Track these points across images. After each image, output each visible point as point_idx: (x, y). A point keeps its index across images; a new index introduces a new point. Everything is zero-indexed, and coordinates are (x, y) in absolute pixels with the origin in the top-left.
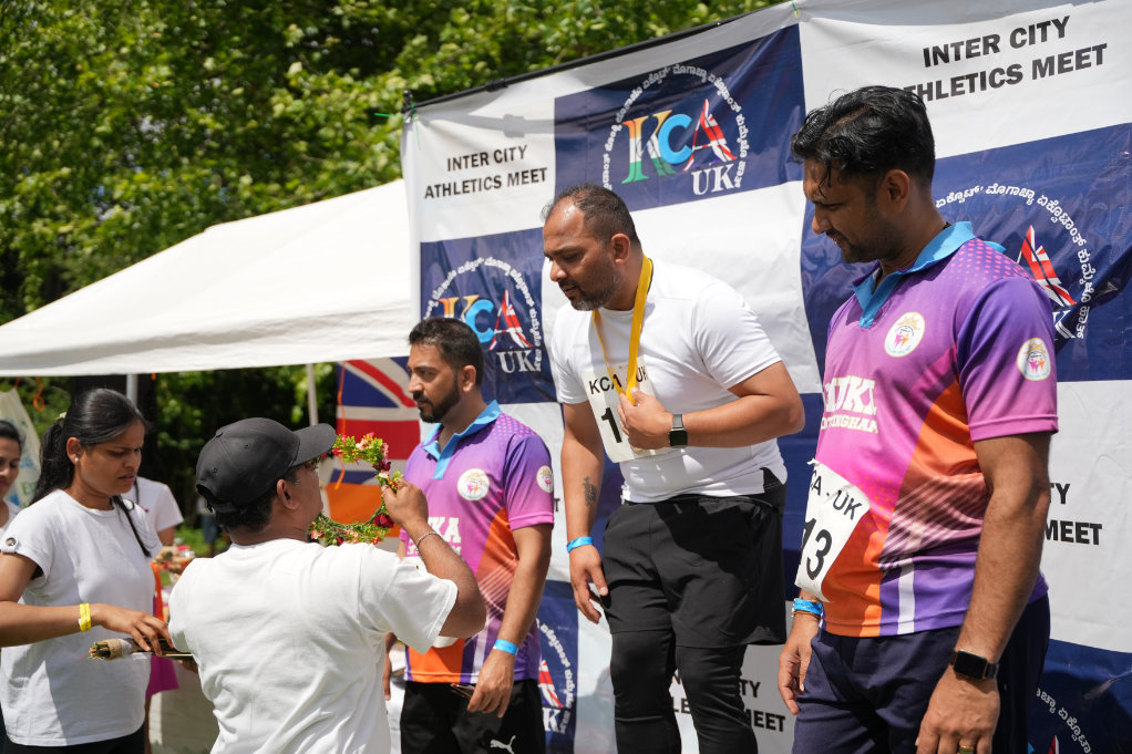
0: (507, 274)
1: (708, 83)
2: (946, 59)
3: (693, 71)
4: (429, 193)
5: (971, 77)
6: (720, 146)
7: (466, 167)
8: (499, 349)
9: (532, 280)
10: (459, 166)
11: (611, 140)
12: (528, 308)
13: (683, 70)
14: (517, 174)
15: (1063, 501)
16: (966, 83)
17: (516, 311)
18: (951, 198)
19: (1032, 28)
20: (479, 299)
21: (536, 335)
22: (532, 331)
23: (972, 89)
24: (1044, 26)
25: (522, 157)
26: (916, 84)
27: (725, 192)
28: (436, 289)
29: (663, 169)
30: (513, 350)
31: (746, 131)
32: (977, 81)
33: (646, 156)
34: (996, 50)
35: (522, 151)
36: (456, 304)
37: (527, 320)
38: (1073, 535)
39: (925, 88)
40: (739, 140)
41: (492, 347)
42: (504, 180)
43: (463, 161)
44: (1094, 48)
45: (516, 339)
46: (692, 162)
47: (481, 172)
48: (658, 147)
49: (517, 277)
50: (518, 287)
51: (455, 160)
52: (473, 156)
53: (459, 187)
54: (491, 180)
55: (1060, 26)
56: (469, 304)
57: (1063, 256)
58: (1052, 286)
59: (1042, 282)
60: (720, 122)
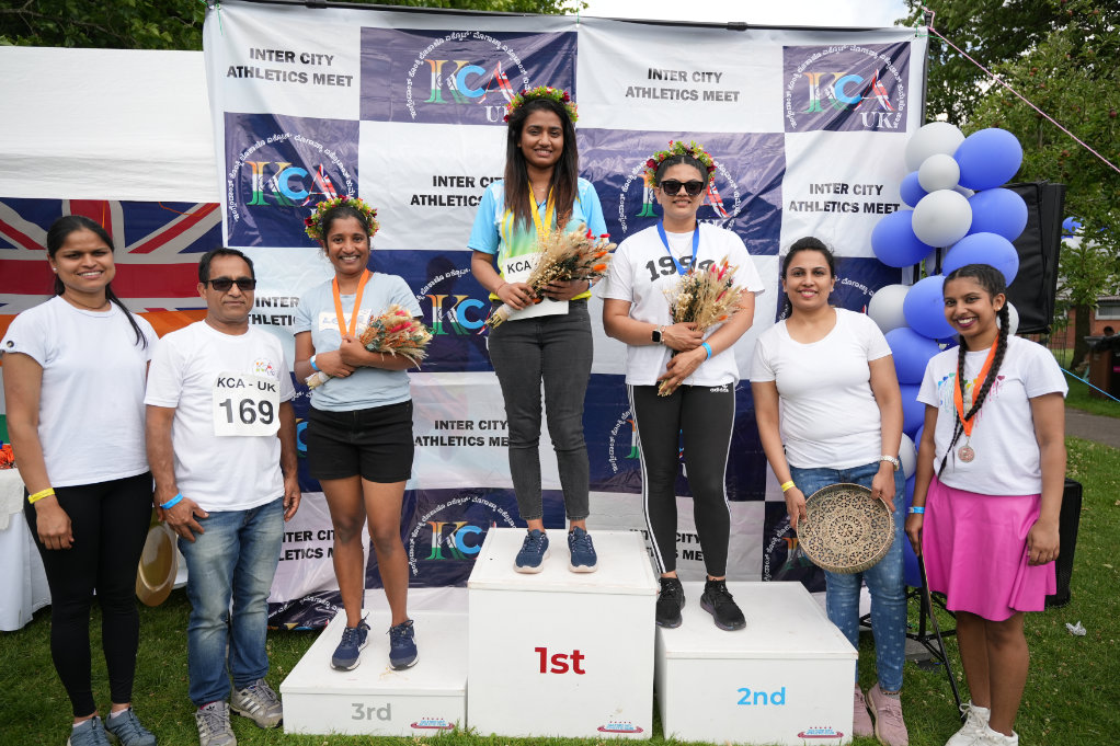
0: (320, 151)
1: (501, 50)
2: (660, 77)
3: (489, 39)
4: (232, 72)
5: (672, 91)
6: (508, 93)
7: (271, 58)
8: (311, 205)
10: (264, 58)
11: (414, 70)
12: (344, 179)
13: (482, 37)
14: (323, 76)
16: (669, 93)
17: (331, 180)
19: (703, 73)
20: (294, 165)
23: (671, 98)
24: (709, 74)
25: (329, 64)
26: (642, 87)
29: (460, 99)
32: (675, 93)
33: (445, 87)
34: (685, 80)
35: (329, 60)
36: (266, 166)
37: (343, 187)
39: (647, 90)
41: (304, 204)
42: (310, 78)
43: (267, 55)
44: (734, 93)
46: (485, 99)
47: (287, 67)
48: (455, 83)
49: (332, 155)
50: (334, 163)
51: (258, 51)
52: (277, 52)
53: (262, 73)
54: (295, 74)
55: (718, 77)
56: (281, 169)
57: (725, 192)
58: (718, 207)
59: (714, 205)
60: (510, 78)
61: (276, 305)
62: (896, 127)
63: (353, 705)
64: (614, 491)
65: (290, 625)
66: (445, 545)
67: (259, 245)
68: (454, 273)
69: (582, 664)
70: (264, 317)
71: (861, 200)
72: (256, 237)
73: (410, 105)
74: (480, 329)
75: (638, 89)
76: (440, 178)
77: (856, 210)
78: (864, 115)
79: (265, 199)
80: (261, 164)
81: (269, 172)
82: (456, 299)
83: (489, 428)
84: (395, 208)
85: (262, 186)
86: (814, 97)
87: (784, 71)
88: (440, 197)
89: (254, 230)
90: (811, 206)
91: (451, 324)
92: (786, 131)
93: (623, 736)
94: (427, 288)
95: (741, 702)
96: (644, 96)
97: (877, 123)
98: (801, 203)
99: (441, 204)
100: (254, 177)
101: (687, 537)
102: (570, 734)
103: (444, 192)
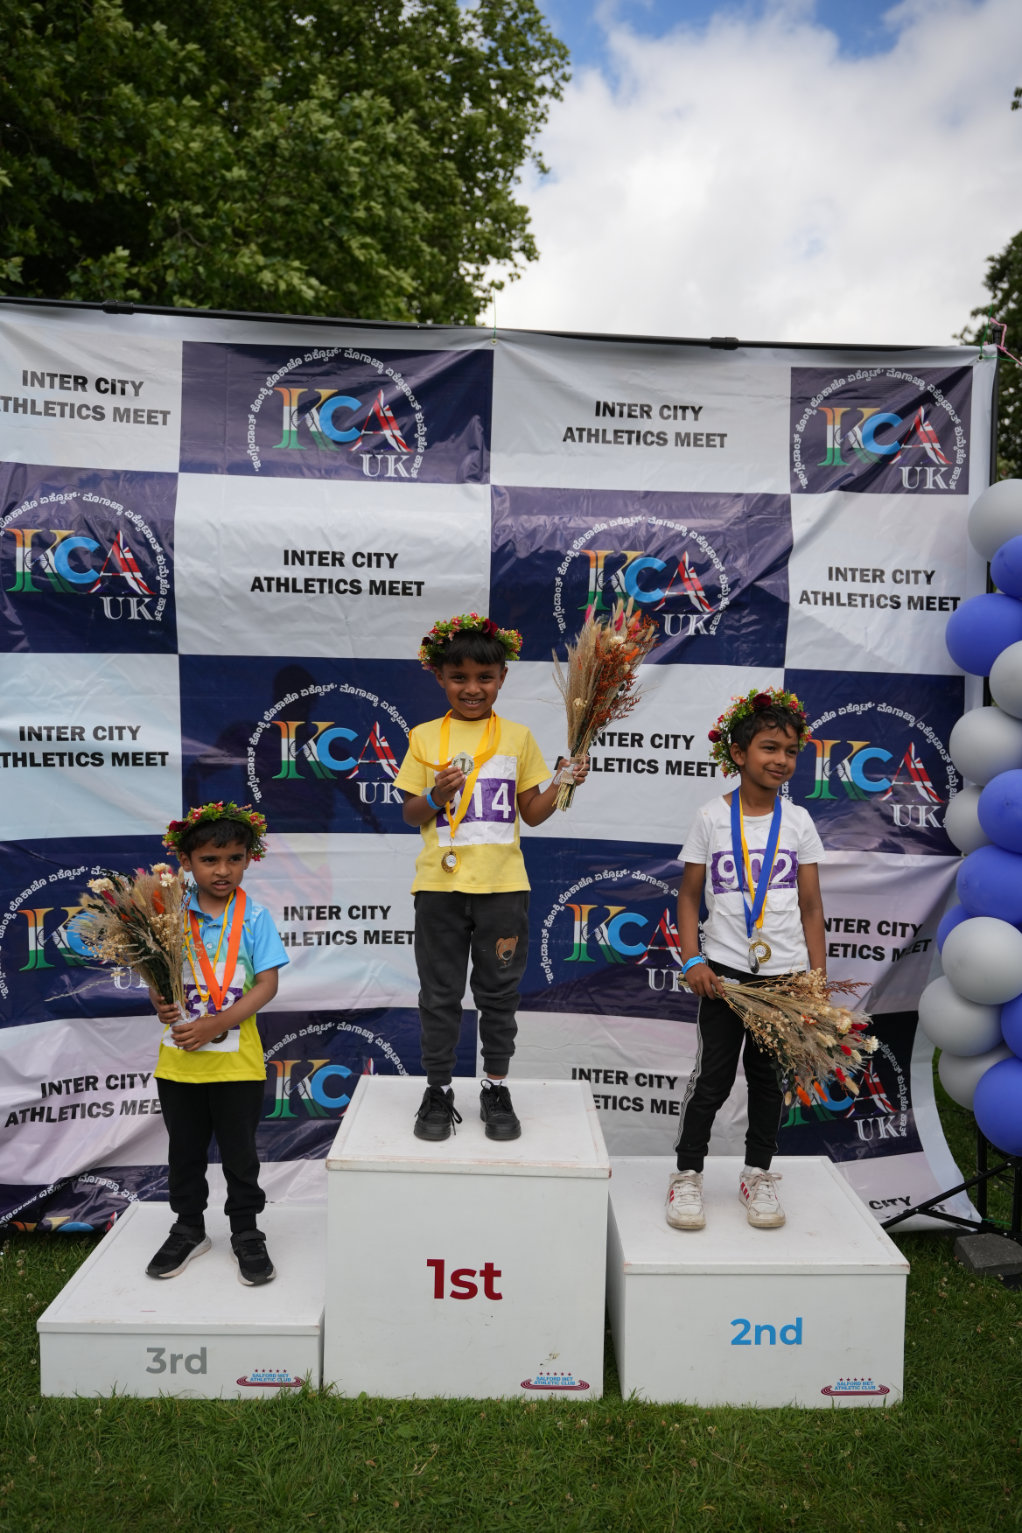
0: (119, 513)
1: (384, 375)
2: (612, 413)
3: (368, 359)
5: (630, 433)
6: (394, 436)
7: (52, 386)
8: (103, 592)
9: (159, 525)
10: (42, 384)
11: (259, 402)
12: (153, 554)
13: (357, 356)
14: (127, 411)
15: (688, 747)
16: (625, 436)
17: (133, 554)
18: (620, 521)
19: (675, 408)
21: (164, 584)
22: (158, 578)
23: (630, 442)
24: (684, 409)
25: (137, 394)
26: (586, 427)
27: (400, 479)
28: (3, 517)
29: (325, 443)
30: (125, 595)
31: (425, 429)
32: (634, 436)
33: (303, 427)
34: (649, 416)
35: (137, 388)
36: (37, 536)
37: (151, 566)
38: (695, 771)
39: (593, 432)
40: (416, 436)
41: (93, 590)
42: (109, 412)
43: (47, 380)
44: (719, 435)
45: (133, 584)
46: (360, 444)
47: (76, 397)
48: (319, 422)
49: (136, 519)
50: (138, 530)
51: (34, 374)
52: (63, 376)
53: (40, 407)
54: (88, 408)
55: (696, 411)
56: (58, 539)
57: (706, 576)
58: (698, 597)
59: (691, 593)
60: (397, 415)
61: (49, 738)
62: (953, 487)
63: (150, 1350)
64: (549, 1010)
65: (55, 1220)
66: (295, 1096)
67: (24, 650)
68: (313, 690)
69: (498, 1285)
70: (32, 755)
71: (904, 591)
72: (19, 639)
73: (253, 452)
74: (351, 771)
75: (581, 430)
76: (295, 553)
77: (897, 605)
78: (905, 470)
79: (35, 582)
80: (29, 533)
81: (41, 544)
82: (316, 728)
83: (364, 917)
84: (228, 597)
85: (30, 565)
86: (832, 442)
87: (792, 405)
88: (294, 580)
89: (16, 628)
90: (830, 599)
91: (308, 763)
92: (793, 491)
93: (559, 1395)
94: (273, 712)
95: (737, 1341)
96: (589, 441)
97: (923, 481)
98: (815, 593)
99: (295, 590)
100: (19, 552)
101: (655, 1080)
102: (480, 1394)
103: (299, 573)
